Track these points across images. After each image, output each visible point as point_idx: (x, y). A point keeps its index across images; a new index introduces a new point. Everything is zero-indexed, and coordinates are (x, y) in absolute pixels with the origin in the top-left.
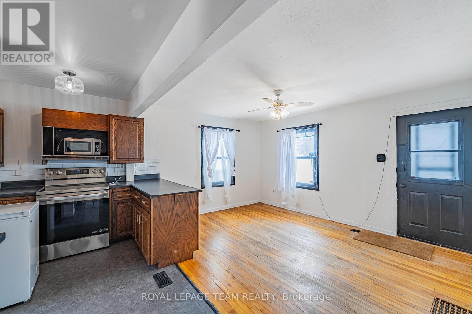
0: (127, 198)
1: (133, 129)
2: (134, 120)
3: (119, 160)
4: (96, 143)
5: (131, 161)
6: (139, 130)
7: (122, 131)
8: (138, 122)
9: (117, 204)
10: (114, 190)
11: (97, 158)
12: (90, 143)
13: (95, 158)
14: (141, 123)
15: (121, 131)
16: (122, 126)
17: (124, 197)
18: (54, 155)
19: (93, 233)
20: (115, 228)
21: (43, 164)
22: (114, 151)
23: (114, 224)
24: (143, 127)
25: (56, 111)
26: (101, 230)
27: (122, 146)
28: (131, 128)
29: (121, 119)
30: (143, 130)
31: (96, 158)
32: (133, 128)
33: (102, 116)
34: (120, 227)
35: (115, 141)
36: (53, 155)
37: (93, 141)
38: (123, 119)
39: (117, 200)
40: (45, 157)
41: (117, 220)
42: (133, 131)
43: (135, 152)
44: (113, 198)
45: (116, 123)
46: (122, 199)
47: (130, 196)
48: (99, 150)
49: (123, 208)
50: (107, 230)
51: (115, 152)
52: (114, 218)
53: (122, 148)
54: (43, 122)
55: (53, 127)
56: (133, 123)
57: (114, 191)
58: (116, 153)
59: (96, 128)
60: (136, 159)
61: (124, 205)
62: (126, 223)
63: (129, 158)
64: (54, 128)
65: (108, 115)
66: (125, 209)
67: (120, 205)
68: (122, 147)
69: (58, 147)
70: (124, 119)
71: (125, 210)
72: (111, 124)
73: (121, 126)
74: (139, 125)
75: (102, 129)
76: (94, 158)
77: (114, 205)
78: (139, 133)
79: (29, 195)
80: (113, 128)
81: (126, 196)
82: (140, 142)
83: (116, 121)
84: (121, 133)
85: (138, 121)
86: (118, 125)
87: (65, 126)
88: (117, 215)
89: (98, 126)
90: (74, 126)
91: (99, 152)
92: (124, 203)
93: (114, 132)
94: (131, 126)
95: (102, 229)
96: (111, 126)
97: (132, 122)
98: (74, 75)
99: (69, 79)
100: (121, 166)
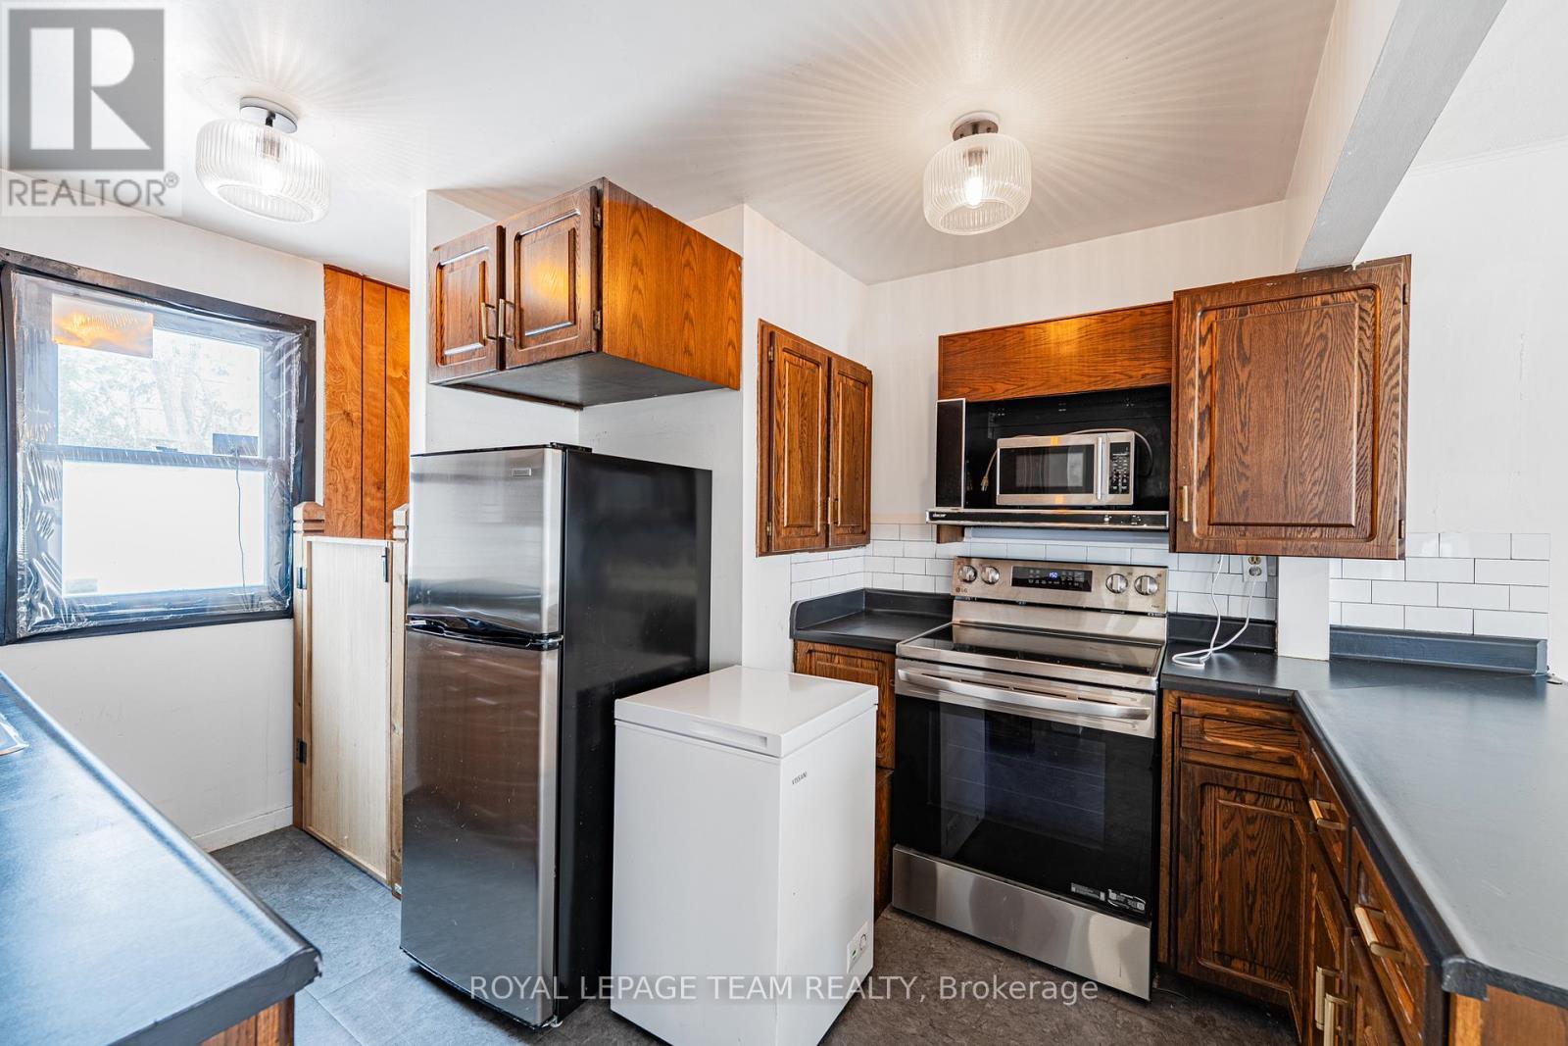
0: (1268, 769)
1: (1320, 346)
2: (1327, 287)
3: (1224, 533)
4: (1116, 448)
5: (1300, 544)
6: (1368, 343)
7: (1247, 370)
8: (1356, 289)
9: (1203, 786)
10: (1184, 702)
11: (1110, 522)
12: (1089, 451)
13: (1103, 522)
14: (1383, 294)
15: (1243, 366)
16: (1246, 342)
17: (1245, 755)
18: (965, 507)
19: (1073, 889)
20: (1189, 916)
21: (938, 542)
22: (1200, 482)
23: (1181, 891)
24: (1396, 313)
25: (977, 335)
26: (1113, 896)
27: (1245, 452)
28: (1307, 340)
29: (1243, 299)
30: (1399, 337)
31: (1107, 519)
32: (1323, 337)
33: (1148, 311)
34: (1216, 927)
35: (1206, 423)
36: (962, 510)
37: (1102, 442)
38: (1251, 299)
39: (1202, 760)
40: (938, 516)
41: (1200, 879)
42: (1321, 355)
43: (1336, 485)
44: (1180, 746)
45: (1210, 329)
46: (1232, 763)
47: (1287, 761)
48: (1127, 484)
49: (1237, 824)
50: (1141, 906)
51: (1205, 490)
52: (1181, 858)
53: (1247, 467)
54: (944, 388)
55: (964, 400)
56: (1325, 304)
57: (1187, 708)
58: (1211, 495)
59: (1118, 376)
60: (1342, 532)
61: (1243, 801)
62: (1256, 916)
63: (1287, 525)
64: (967, 403)
65: (1171, 299)
66: (1252, 829)
67: (1219, 801)
68: (1247, 459)
69: (986, 477)
70: (1264, 295)
71: (1252, 838)
72: (1183, 339)
73: (1240, 340)
74: (1368, 306)
75: (1143, 376)
76: (1100, 519)
77: (1186, 788)
78: (1368, 357)
79: (884, 649)
80: (1199, 357)
81: (1259, 756)
82: (1375, 421)
83: (1211, 316)
84: (1243, 377)
85: (1359, 283)
86: (1223, 341)
87: (1003, 392)
88: (1202, 848)
89: (1126, 363)
90: (1031, 384)
91: (1126, 492)
92: (1246, 791)
93: (1202, 377)
94: (1304, 328)
95: (1117, 891)
96: (1184, 353)
97: (1318, 301)
98: (991, 128)
99: (975, 155)
100: (1248, 566)
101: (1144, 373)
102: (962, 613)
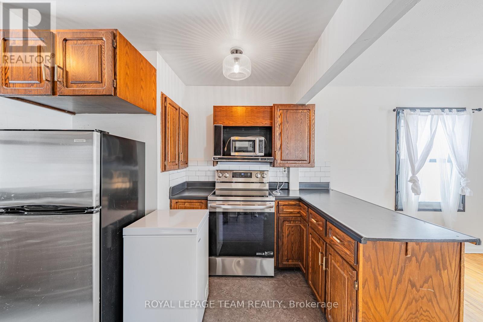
0: (295, 215)
1: (301, 121)
2: (302, 108)
3: (284, 162)
4: (260, 141)
5: (298, 164)
6: (309, 121)
7: (288, 125)
8: (307, 110)
9: (283, 222)
10: (279, 202)
11: (261, 160)
12: (254, 141)
13: (259, 160)
14: (311, 111)
15: (287, 124)
16: (288, 118)
17: (291, 213)
18: (223, 156)
19: (257, 254)
20: (281, 253)
21: (214, 166)
22: (279, 151)
23: (279, 248)
24: (313, 116)
25: (225, 107)
26: (266, 253)
27: (288, 143)
28: (299, 119)
29: (287, 108)
30: (314, 121)
31: (260, 159)
32: (301, 119)
33: (266, 107)
34: (286, 254)
35: (280, 138)
36: (221, 157)
37: (257, 139)
38: (289, 109)
39: (283, 215)
40: (216, 158)
41: (283, 243)
42: (301, 123)
43: (304, 151)
44: (279, 213)
45: (281, 114)
46: (288, 215)
47: (299, 213)
48: (263, 150)
49: (290, 229)
50: (272, 254)
51: (280, 152)
52: (279, 240)
53: (288, 147)
54: (215, 121)
55: (222, 125)
56: (302, 112)
57: (280, 204)
58: (281, 153)
59: (260, 123)
60: (305, 162)
61: (291, 223)
62: (294, 249)
63: (295, 160)
64: (223, 126)
65: (272, 105)
66: (293, 229)
67: (287, 224)
68: (288, 145)
69: (226, 147)
70: (291, 108)
71: (293, 231)
72: (275, 116)
73: (287, 118)
74: (309, 114)
75: (266, 124)
76: (258, 159)
77: (280, 223)
78: (309, 124)
79: (203, 199)
80: (278, 121)
81: (294, 212)
82: (310, 138)
83: (281, 111)
84: (287, 126)
85: (307, 109)
86: (283, 118)
87: (232, 124)
88: (283, 236)
89: (262, 120)
90: (239, 123)
91: (263, 152)
92: (291, 221)
93: (279, 126)
94: (298, 117)
95: (267, 252)
96: (276, 119)
97: (300, 111)
98: (241, 53)
99: (237, 59)
100: (284, 170)
101: (266, 123)
102: (218, 186)
